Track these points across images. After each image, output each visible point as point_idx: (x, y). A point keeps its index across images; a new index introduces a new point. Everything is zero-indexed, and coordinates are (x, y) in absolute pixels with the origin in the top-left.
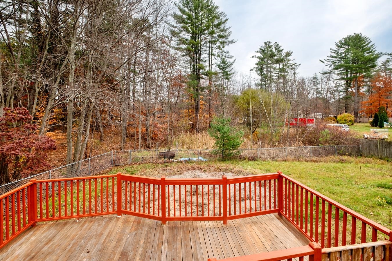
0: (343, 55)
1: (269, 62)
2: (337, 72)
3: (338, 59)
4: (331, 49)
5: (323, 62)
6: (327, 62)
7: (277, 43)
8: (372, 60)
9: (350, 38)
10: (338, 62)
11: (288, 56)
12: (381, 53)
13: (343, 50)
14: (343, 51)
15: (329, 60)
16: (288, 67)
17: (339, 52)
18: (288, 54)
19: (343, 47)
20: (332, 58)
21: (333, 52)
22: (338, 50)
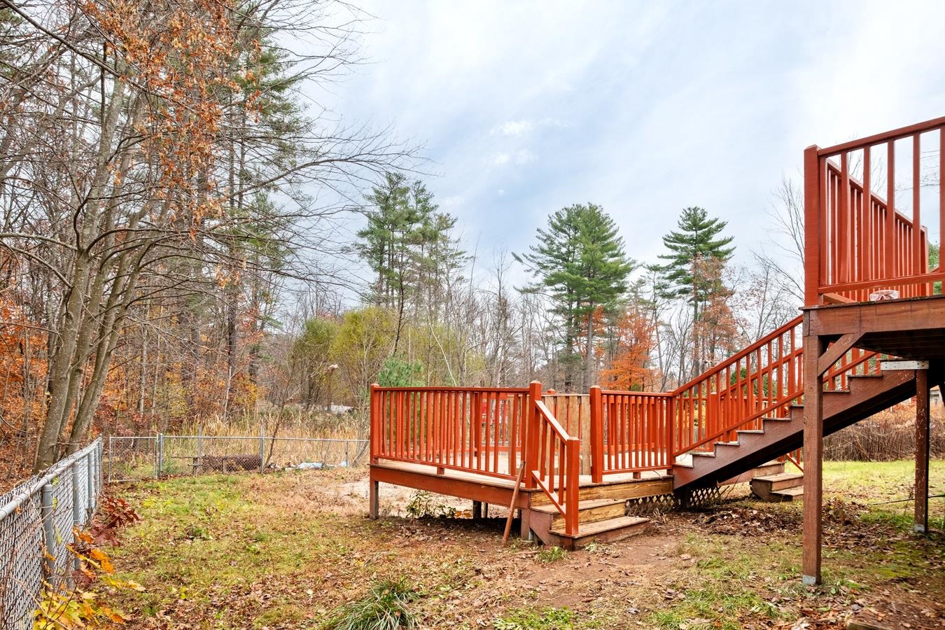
0: (564, 250)
1: (398, 235)
2: (550, 290)
3: (552, 258)
4: (538, 230)
5: (520, 261)
6: (528, 262)
7: (422, 185)
8: (620, 274)
9: (579, 211)
10: (553, 268)
11: (444, 229)
12: (634, 262)
13: (562, 239)
14: (564, 241)
15: (533, 257)
16: (444, 259)
17: (556, 242)
18: (445, 223)
19: (565, 232)
20: (541, 255)
21: (542, 239)
22: (554, 236)
